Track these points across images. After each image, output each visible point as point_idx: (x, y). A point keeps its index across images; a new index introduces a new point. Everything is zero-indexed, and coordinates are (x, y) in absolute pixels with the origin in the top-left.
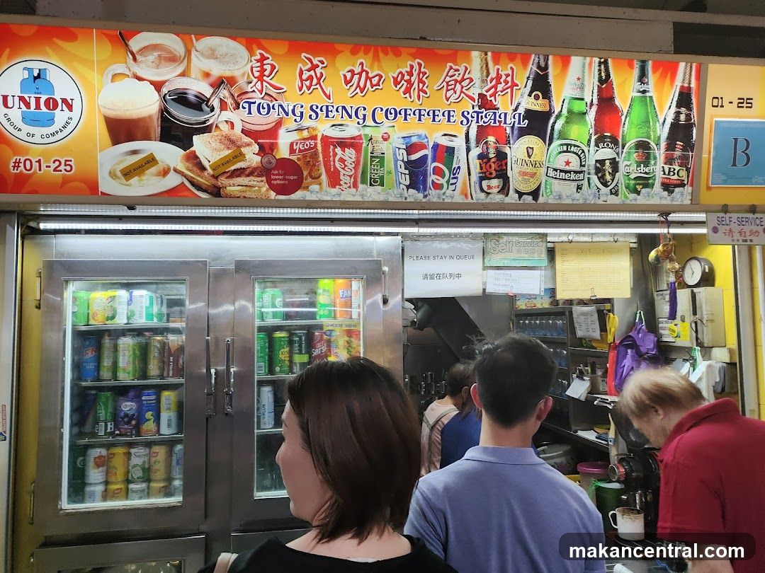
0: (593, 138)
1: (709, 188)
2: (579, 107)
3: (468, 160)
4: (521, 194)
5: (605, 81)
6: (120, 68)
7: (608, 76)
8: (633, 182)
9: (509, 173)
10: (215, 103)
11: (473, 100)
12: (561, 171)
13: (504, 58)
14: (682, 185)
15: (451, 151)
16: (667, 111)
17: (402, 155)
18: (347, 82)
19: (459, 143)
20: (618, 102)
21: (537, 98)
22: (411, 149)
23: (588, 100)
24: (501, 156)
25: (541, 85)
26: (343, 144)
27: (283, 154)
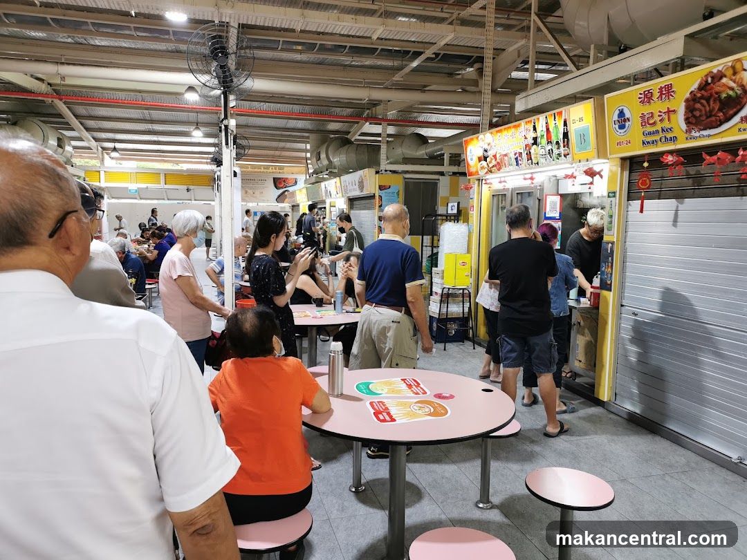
0: (547, 142)
1: (575, 154)
2: (542, 133)
3: (524, 155)
4: (535, 164)
5: (547, 123)
6: (478, 145)
7: (547, 121)
8: (557, 156)
9: (532, 158)
10: (489, 150)
11: (523, 137)
12: (542, 155)
13: (527, 123)
14: (568, 154)
15: (521, 153)
16: (561, 129)
17: (514, 157)
18: (504, 138)
19: (522, 151)
20: (550, 129)
21: (534, 133)
22: (515, 154)
23: (544, 131)
24: (530, 153)
25: (535, 129)
26: (505, 155)
27: (498, 160)
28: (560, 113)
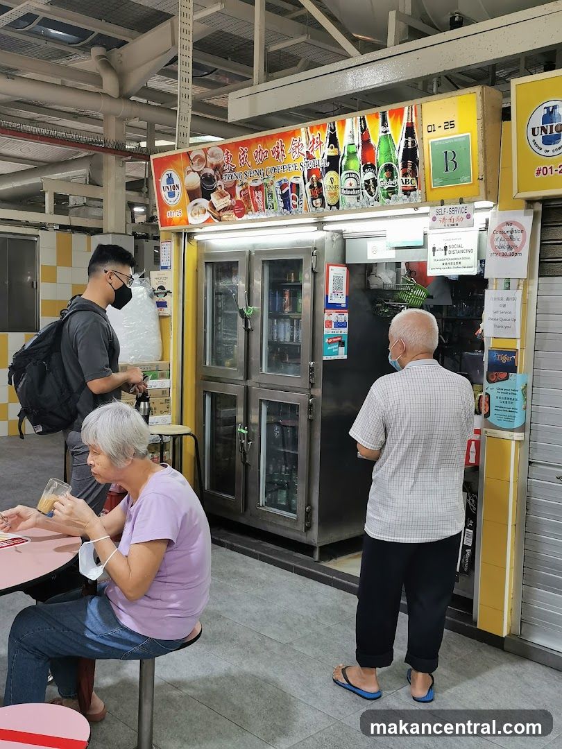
0: (362, 166)
1: (432, 189)
2: (352, 149)
3: (305, 190)
4: (331, 206)
5: (364, 130)
6: (188, 168)
7: (365, 126)
8: (386, 191)
9: (324, 195)
10: (216, 178)
11: (303, 155)
12: (348, 190)
13: (315, 128)
14: (415, 190)
15: (298, 186)
16: (400, 142)
17: (279, 192)
18: (256, 158)
19: (301, 181)
20: (372, 142)
21: (332, 148)
22: (282, 187)
23: (357, 144)
24: (320, 185)
25: (333, 140)
26: (258, 188)
27: (238, 197)
28: (400, 113)
